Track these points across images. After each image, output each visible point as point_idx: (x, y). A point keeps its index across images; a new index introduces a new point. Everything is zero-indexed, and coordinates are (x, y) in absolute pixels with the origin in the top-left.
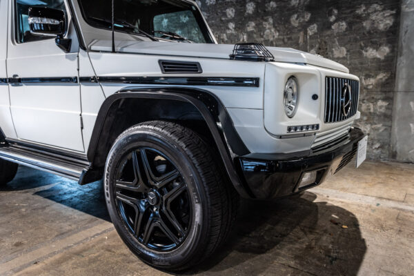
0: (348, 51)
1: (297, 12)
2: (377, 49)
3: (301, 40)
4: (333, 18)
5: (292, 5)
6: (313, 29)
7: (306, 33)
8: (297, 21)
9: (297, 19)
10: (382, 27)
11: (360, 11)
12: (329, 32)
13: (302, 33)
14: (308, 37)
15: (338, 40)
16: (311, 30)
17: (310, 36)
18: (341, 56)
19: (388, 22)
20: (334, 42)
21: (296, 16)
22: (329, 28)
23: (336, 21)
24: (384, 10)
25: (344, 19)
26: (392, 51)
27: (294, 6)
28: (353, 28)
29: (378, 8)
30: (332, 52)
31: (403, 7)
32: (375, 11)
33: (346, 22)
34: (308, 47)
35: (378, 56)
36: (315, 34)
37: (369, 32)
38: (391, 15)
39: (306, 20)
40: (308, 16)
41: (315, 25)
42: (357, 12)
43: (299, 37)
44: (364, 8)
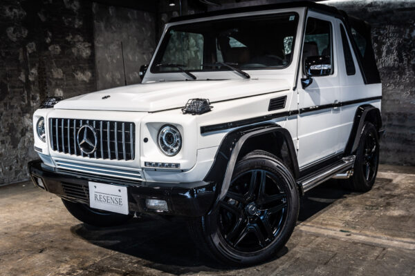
0: (64, 73)
1: (13, 25)
2: (84, 73)
3: (21, 57)
4: (48, 40)
5: (7, 15)
6: (31, 47)
7: (25, 50)
8: (15, 35)
9: (14, 33)
10: (84, 55)
11: (69, 39)
12: (46, 53)
13: (21, 49)
14: (28, 55)
15: (56, 62)
16: (30, 47)
17: (30, 54)
18: (60, 77)
19: (88, 52)
20: (52, 63)
21: (12, 29)
22: (47, 49)
23: (51, 43)
24: (84, 41)
25: (58, 43)
26: (93, 76)
27: (9, 17)
28: (66, 52)
29: (81, 39)
30: (51, 72)
31: (95, 43)
32: (79, 41)
33: (60, 46)
34: (29, 65)
35: (85, 79)
36: (34, 52)
37: (76, 58)
38: (89, 47)
39: (24, 36)
40: (25, 33)
41: (33, 43)
42: (67, 38)
43: (19, 54)
44: (71, 36)
